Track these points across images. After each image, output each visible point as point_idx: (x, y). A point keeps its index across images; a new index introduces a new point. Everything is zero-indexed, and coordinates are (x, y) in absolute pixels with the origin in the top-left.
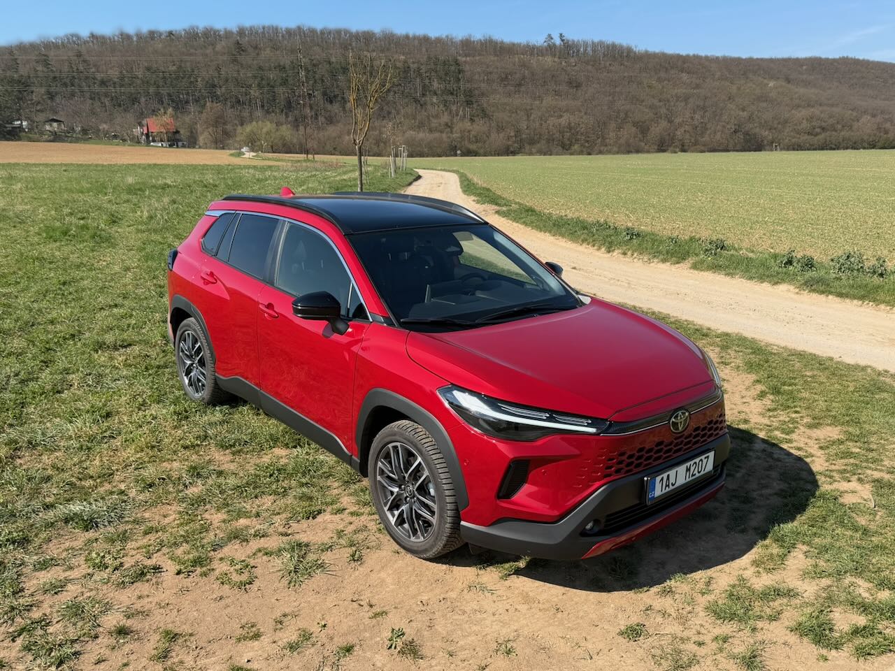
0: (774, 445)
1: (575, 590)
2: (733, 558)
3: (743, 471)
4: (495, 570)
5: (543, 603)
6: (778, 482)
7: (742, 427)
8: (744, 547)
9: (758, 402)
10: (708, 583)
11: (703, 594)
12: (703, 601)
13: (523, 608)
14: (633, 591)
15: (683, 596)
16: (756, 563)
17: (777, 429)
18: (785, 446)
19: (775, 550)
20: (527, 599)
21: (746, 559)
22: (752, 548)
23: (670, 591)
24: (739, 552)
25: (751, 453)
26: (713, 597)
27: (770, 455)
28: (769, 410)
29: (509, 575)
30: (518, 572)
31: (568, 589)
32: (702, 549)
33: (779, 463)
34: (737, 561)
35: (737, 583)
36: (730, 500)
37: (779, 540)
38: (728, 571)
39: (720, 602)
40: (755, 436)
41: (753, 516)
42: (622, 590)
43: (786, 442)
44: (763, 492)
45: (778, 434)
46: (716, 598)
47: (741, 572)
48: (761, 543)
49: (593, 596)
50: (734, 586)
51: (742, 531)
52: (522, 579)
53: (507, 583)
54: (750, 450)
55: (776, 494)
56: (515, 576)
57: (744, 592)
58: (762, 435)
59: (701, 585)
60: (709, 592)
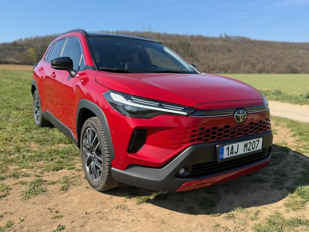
0: (299, 153)
1: (176, 213)
2: (274, 202)
3: (283, 163)
4: (136, 199)
5: (156, 218)
6: (301, 168)
7: (283, 146)
8: (280, 197)
9: (292, 138)
10: (257, 214)
11: (252, 220)
12: (252, 223)
13: (143, 220)
14: (210, 215)
15: (240, 220)
16: (286, 205)
17: (301, 147)
18: (305, 154)
19: (299, 199)
20: (147, 216)
21: (281, 203)
22: (285, 197)
23: (233, 216)
24: (277, 199)
25: (287, 156)
26: (258, 222)
27: (298, 157)
28: (298, 141)
29: (143, 202)
30: (148, 201)
31: (173, 211)
32: (255, 196)
33: (302, 161)
34: (276, 204)
35: (275, 215)
36: (275, 175)
37: (302, 194)
38: (270, 208)
39: (262, 225)
40: (290, 149)
41: (286, 182)
42: (204, 214)
43: (306, 153)
44: (293, 172)
45: (302, 149)
46: (260, 223)
47: (277, 209)
48: (290, 195)
49: (186, 216)
50: (272, 216)
51: (280, 189)
52: (149, 204)
53: (140, 206)
54: (287, 155)
55: (300, 173)
56: (145, 203)
57: (278, 221)
58: (293, 149)
59: (252, 215)
60: (257, 219)
